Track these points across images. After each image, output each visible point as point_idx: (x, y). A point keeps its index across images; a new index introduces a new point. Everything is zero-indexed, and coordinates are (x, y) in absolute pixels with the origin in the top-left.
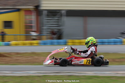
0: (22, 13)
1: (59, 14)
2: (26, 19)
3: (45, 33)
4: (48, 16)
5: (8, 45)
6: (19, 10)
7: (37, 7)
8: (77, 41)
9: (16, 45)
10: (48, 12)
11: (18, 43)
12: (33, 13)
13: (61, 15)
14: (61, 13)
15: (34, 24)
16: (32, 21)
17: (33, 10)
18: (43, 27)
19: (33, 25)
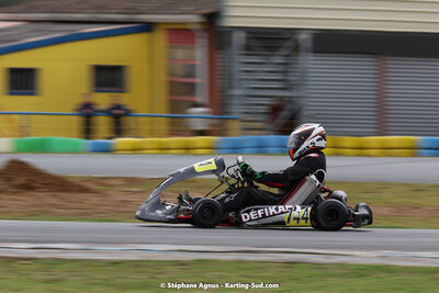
0: (160, 38)
1: (288, 43)
2: (171, 60)
3: (237, 110)
4: (248, 49)
5: (107, 150)
6: (147, 27)
7: (212, 19)
8: (348, 141)
9: (135, 150)
10: (247, 38)
11: (142, 143)
12: (198, 40)
13: (297, 49)
14: (296, 41)
15: (201, 79)
16: (193, 67)
17: (198, 27)
18: (231, 88)
19: (198, 80)
